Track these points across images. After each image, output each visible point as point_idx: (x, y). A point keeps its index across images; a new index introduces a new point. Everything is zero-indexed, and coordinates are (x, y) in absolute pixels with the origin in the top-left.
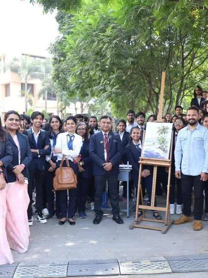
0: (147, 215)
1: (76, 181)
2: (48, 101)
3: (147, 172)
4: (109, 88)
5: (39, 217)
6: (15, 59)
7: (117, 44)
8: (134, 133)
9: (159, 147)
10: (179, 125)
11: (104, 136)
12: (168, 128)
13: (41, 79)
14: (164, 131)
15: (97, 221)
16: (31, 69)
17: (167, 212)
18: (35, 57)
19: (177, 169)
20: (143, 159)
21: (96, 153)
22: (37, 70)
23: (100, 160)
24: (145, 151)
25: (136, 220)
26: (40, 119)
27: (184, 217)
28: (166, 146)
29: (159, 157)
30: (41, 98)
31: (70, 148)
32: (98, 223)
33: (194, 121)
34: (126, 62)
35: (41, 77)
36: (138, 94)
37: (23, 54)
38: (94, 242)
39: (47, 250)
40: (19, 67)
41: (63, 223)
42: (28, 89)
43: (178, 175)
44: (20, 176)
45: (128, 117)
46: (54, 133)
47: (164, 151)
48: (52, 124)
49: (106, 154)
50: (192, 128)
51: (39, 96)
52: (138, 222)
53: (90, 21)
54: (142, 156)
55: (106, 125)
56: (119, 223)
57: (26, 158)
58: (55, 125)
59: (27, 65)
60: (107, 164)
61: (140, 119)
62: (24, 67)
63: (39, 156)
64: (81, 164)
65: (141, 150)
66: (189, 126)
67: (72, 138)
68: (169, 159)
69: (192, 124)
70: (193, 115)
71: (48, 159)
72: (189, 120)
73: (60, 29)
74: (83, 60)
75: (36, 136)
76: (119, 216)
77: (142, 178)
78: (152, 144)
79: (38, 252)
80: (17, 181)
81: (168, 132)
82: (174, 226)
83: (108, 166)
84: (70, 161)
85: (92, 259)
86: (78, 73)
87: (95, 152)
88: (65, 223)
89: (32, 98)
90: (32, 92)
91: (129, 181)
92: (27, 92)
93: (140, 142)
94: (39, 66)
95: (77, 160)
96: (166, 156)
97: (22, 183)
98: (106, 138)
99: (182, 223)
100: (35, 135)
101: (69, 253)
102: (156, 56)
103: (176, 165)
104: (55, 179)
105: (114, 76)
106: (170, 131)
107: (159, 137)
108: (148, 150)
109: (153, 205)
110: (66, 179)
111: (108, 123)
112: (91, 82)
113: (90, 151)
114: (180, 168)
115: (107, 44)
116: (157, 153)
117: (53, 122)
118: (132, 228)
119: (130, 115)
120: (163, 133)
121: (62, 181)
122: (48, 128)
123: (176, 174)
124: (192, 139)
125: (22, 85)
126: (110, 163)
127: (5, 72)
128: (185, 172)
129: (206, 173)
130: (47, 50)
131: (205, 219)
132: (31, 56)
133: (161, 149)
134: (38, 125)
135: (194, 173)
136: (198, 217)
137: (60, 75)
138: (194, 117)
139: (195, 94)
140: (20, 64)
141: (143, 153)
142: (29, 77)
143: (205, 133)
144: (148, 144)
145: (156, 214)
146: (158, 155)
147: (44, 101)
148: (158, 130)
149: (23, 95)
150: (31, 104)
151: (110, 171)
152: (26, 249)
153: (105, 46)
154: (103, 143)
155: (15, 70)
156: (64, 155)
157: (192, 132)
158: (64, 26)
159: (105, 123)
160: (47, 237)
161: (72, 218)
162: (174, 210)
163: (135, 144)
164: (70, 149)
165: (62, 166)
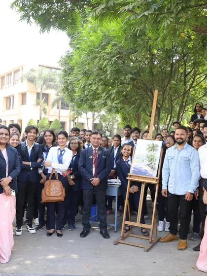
0: (134, 230)
1: (64, 195)
2: (61, 110)
3: (135, 189)
4: (109, 103)
5: (28, 227)
6: (32, 70)
7: (116, 61)
8: (125, 150)
9: (148, 165)
10: (169, 143)
11: (94, 152)
12: (157, 146)
13: (55, 89)
14: (153, 148)
15: (84, 234)
16: (47, 79)
17: (152, 229)
18: (51, 68)
19: (164, 187)
20: (132, 176)
21: (85, 168)
22: (52, 80)
23: (88, 175)
24: (134, 168)
25: (122, 236)
26: (34, 133)
27: (170, 235)
28: (155, 164)
29: (147, 174)
30: (55, 107)
31: (60, 161)
32: (85, 236)
33: (181, 141)
34: (125, 78)
35: (56, 87)
36: (139, 109)
37: (40, 66)
38: (75, 256)
39: (28, 262)
40: (35, 77)
41: (50, 234)
42: (42, 99)
43: (165, 193)
44: (7, 188)
45: (125, 132)
46: (47, 146)
47: (152, 168)
48: (45, 138)
49: (94, 169)
50: (179, 147)
51: (53, 105)
52: (124, 238)
53: (92, 38)
54: (131, 173)
55: (96, 140)
56: (105, 237)
57: (14, 171)
58: (49, 138)
59: (43, 76)
60: (94, 179)
61: (135, 135)
62: (40, 78)
63: (31, 169)
64: (72, 177)
65: (130, 166)
66: (176, 145)
67: (63, 153)
68: (157, 176)
69: (180, 144)
70: (181, 134)
71: (40, 171)
72: (177, 139)
73: (71, 44)
74: (87, 74)
75: (30, 150)
76: (106, 231)
77: (130, 194)
78: (141, 160)
79: (18, 264)
80: (3, 193)
81: (157, 150)
82: (159, 244)
83: (96, 181)
84: (59, 174)
85: (68, 274)
86: (82, 87)
87: (84, 166)
88: (53, 235)
89: (47, 107)
90: (47, 101)
91: (118, 197)
92: (42, 101)
93: (129, 158)
94: (53, 77)
95: (67, 174)
96: (154, 174)
97: (9, 195)
98: (96, 153)
99: (168, 241)
100: (28, 148)
101: (48, 266)
102: (155, 73)
103: (163, 183)
104: (43, 191)
105: (115, 91)
106: (159, 149)
107: (149, 154)
108: (136, 167)
109: (139, 222)
110: (54, 192)
111: (98, 139)
112: (95, 96)
113: (79, 165)
114: (167, 186)
115: (107, 61)
116: (146, 171)
117: (46, 136)
118: (117, 243)
119: (126, 130)
120: (152, 151)
121: (50, 193)
122: (42, 141)
123: (163, 192)
124: (179, 158)
125: (38, 94)
126: (97, 179)
127: (22, 81)
128: (171, 191)
129: (191, 193)
130: (58, 63)
131: (192, 239)
132: (47, 67)
133: (150, 166)
134: (32, 138)
135: (180, 192)
136: (184, 237)
137: (69, 87)
138: (182, 137)
139: (195, 111)
140: (36, 74)
141: (132, 169)
142: (44, 87)
143: (192, 152)
144: (137, 160)
145: (144, 231)
146: (146, 172)
147: (58, 110)
148: (148, 147)
149: (38, 104)
150: (45, 113)
151: (98, 186)
152: (7, 260)
153: (105, 63)
154: (92, 158)
155: (31, 80)
156: (53, 168)
157: (179, 151)
158: (74, 41)
159: (95, 138)
160: (31, 248)
161: (60, 229)
162: (163, 226)
163: (125, 160)
164: (60, 163)
165: (52, 179)
